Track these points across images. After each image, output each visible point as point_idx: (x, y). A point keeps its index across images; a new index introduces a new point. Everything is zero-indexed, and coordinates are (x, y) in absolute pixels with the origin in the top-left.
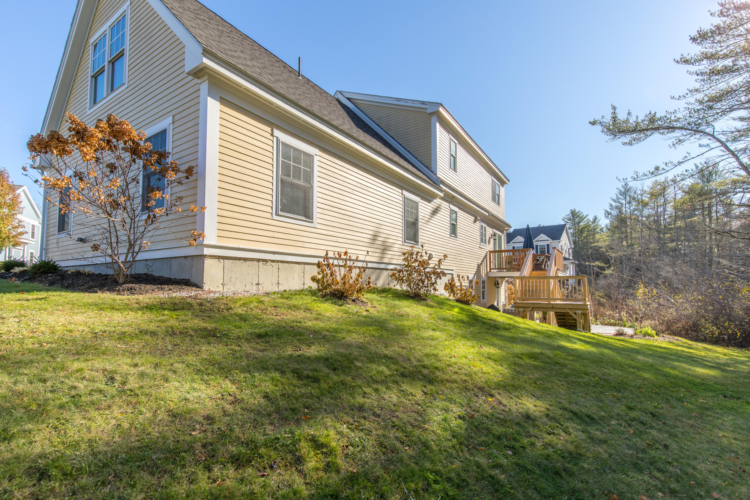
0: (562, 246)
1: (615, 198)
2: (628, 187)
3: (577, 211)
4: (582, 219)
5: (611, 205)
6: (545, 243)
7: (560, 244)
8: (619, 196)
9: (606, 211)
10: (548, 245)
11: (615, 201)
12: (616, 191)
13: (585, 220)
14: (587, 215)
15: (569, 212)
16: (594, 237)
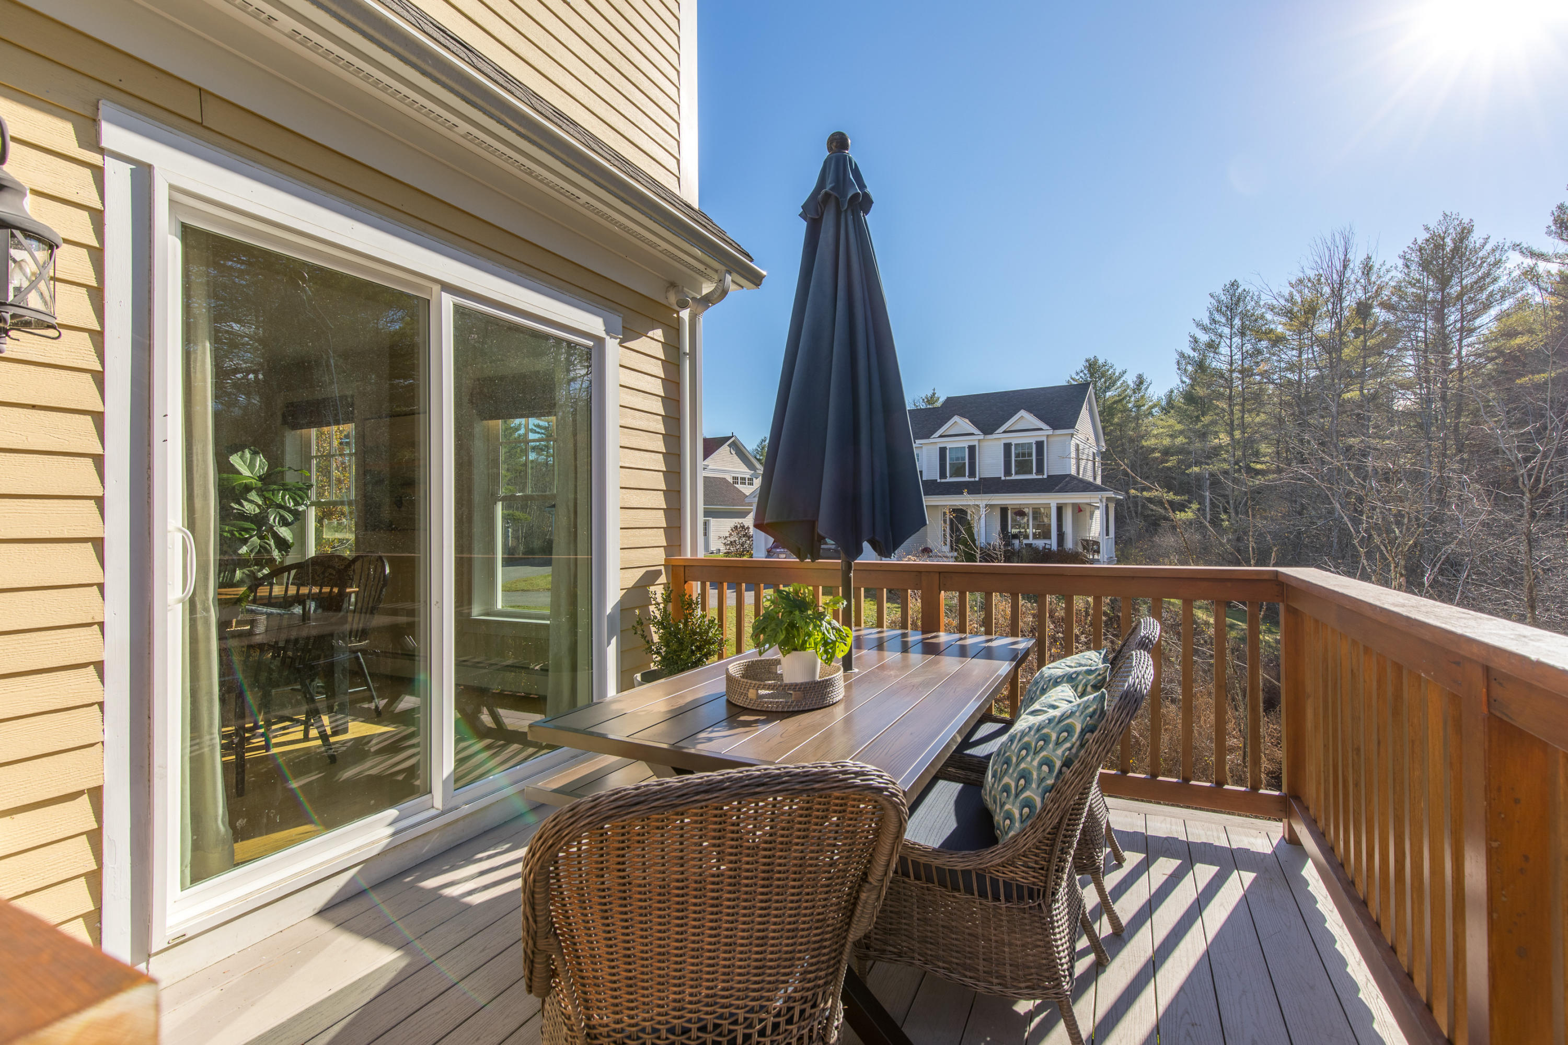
0: (1077, 446)
1: (1206, 321)
2: (1240, 290)
3: (1101, 361)
4: (1111, 382)
5: (1196, 341)
6: (1030, 439)
7: (1073, 442)
8: (1218, 317)
9: (1182, 355)
10: (1040, 445)
11: (1205, 329)
12: (1210, 302)
13: (1119, 384)
14: (1124, 372)
15: (1081, 365)
16: (1138, 426)
